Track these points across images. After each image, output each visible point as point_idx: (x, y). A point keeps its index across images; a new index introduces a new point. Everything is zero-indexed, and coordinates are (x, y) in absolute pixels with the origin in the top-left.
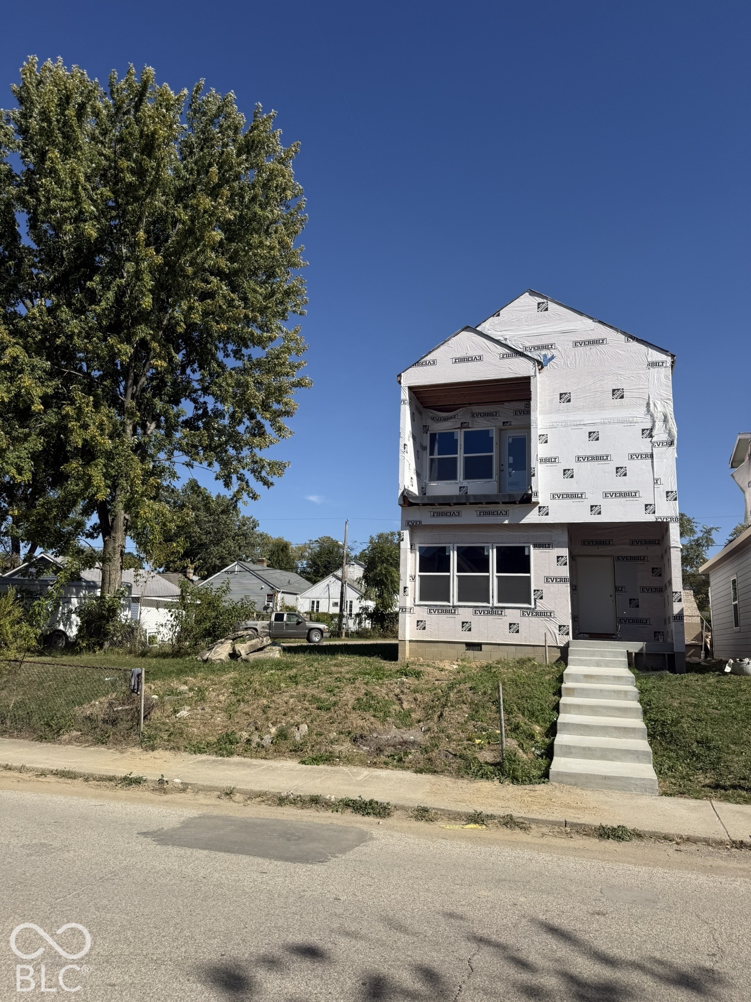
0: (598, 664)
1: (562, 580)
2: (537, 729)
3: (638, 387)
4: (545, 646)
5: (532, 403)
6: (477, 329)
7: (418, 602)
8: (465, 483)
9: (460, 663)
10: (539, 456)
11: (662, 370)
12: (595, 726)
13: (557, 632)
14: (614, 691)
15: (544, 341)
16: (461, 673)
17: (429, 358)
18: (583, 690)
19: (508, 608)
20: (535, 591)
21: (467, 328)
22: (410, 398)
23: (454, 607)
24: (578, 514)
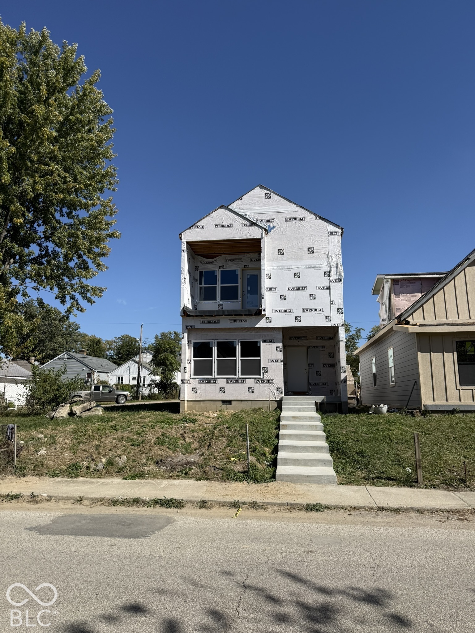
0: (299, 410)
1: (278, 361)
2: (267, 449)
3: (323, 247)
4: (269, 401)
5: (262, 254)
6: (229, 207)
7: (192, 376)
8: (221, 302)
9: (219, 413)
10: (266, 287)
11: (336, 237)
12: (300, 447)
13: (276, 392)
14: (310, 426)
15: (269, 217)
16: (220, 419)
17: (199, 224)
18: (292, 425)
19: (247, 378)
20: (263, 368)
21: (222, 207)
22: (187, 249)
23: (215, 379)
24: (288, 321)
